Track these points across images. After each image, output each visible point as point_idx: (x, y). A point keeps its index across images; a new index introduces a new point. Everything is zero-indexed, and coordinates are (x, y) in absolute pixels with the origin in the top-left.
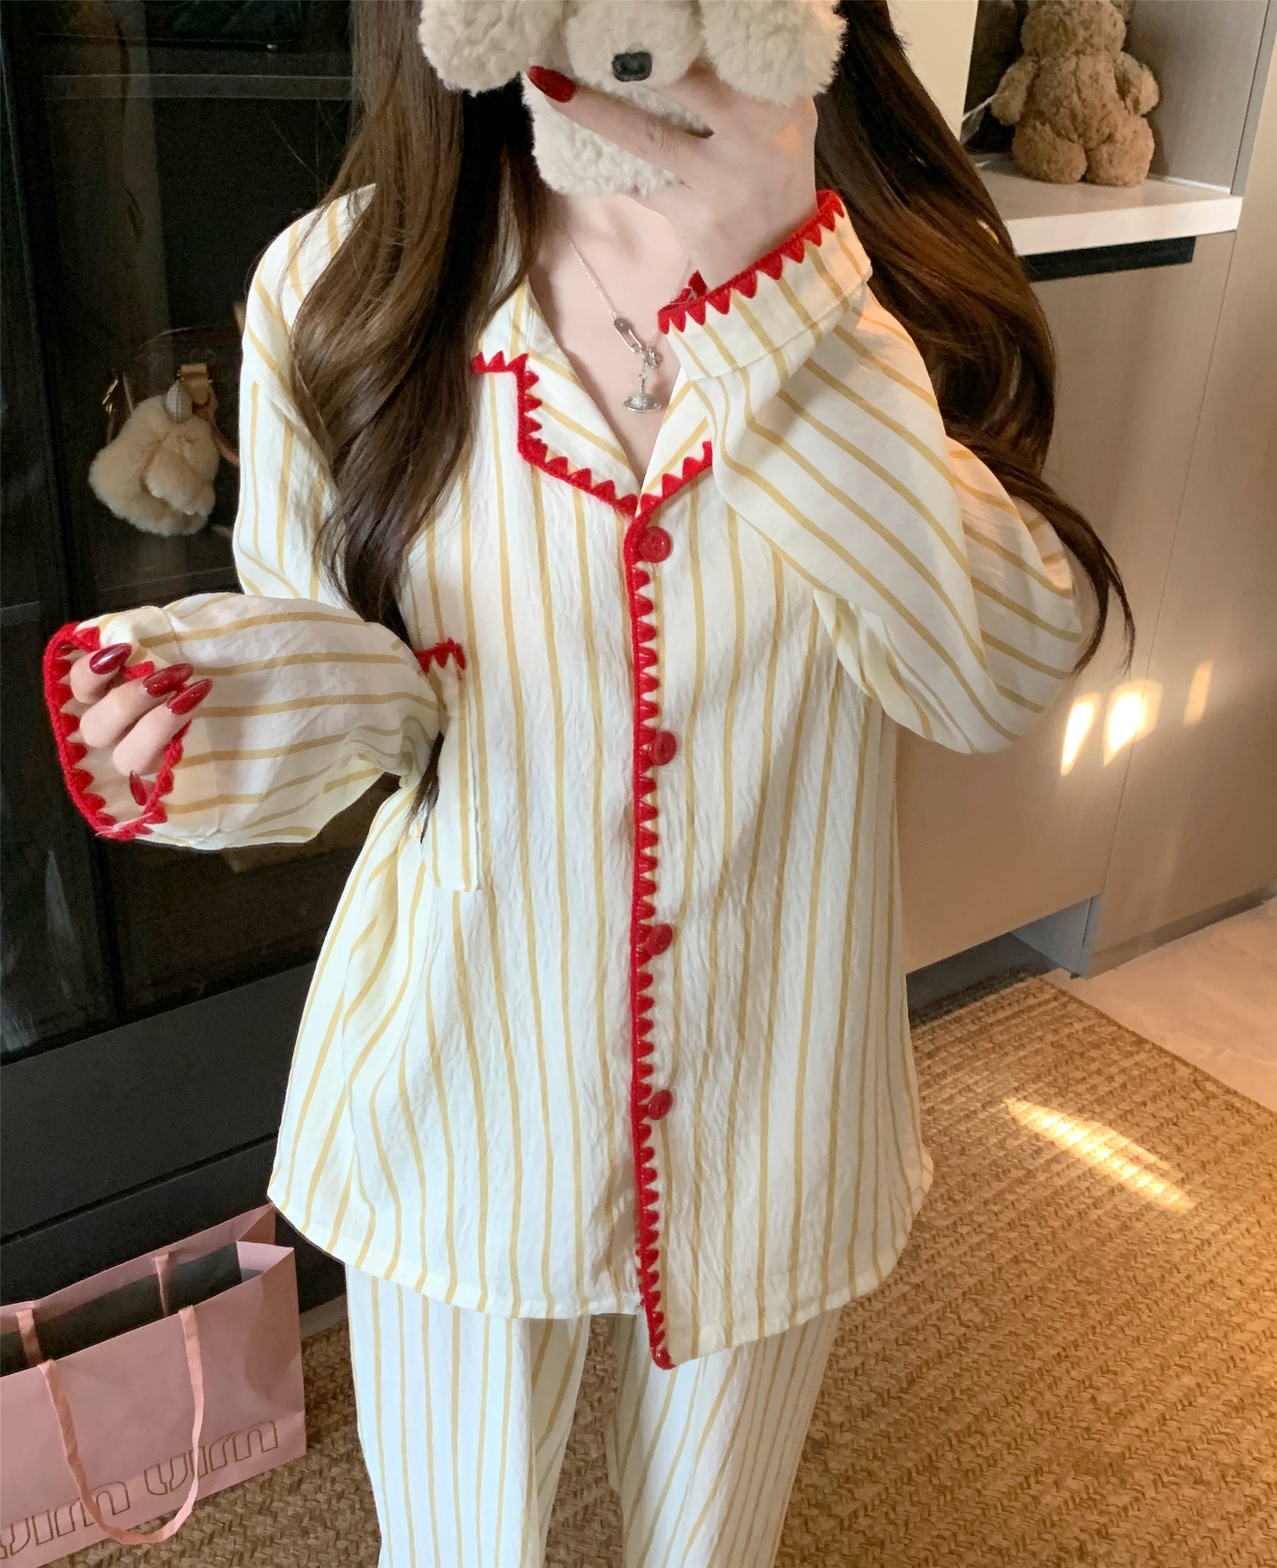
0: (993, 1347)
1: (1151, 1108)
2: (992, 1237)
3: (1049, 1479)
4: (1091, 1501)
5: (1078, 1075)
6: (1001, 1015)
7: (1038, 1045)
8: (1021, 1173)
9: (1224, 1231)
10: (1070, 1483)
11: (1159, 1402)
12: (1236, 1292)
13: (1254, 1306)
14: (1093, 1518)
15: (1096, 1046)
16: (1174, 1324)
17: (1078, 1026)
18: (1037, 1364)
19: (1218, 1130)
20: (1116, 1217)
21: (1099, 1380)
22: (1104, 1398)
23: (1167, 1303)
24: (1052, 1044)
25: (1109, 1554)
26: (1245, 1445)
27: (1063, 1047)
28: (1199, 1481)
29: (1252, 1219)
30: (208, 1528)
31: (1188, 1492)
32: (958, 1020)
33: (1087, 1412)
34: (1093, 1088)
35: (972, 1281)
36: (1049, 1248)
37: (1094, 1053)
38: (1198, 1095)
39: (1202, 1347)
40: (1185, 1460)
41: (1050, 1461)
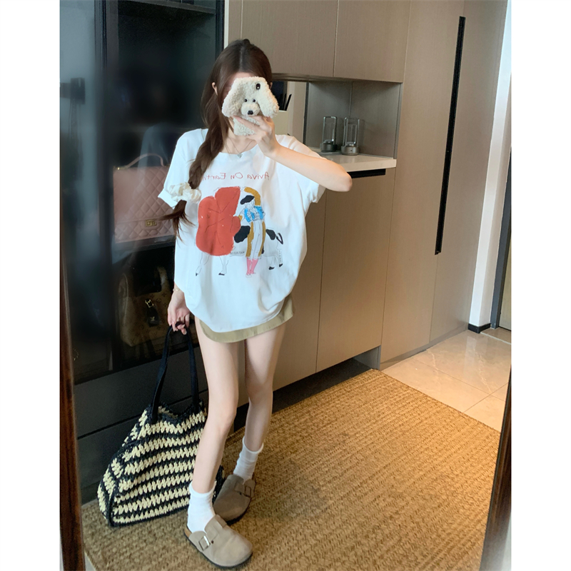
0: (366, 465)
1: (411, 404)
2: (366, 437)
3: (381, 499)
4: (394, 504)
5: (391, 396)
6: (369, 381)
7: (380, 389)
8: (374, 421)
9: (432, 435)
10: (387, 500)
11: (413, 479)
12: (435, 451)
13: (440, 454)
14: (394, 510)
15: (396, 389)
16: (417, 459)
17: (391, 384)
18: (379, 469)
19: (430, 409)
20: (401, 432)
21: (396, 473)
22: (398, 477)
23: (415, 453)
24: (384, 388)
26: (437, 490)
27: (386, 389)
28: (425, 499)
29: (440, 432)
31: (421, 502)
33: (392, 482)
34: (395, 399)
35: (360, 448)
36: (382, 440)
37: (395, 391)
38: (425, 401)
39: (425, 464)
40: (420, 494)
41: (382, 494)
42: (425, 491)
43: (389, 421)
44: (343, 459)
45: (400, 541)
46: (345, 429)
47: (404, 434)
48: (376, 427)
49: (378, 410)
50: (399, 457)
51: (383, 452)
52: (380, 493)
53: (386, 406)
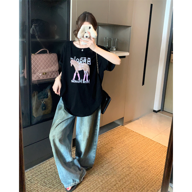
0: (119, 158)
1: (135, 137)
2: (119, 148)
3: (125, 169)
4: (129, 170)
6: (120, 130)
8: (122, 143)
9: (142, 147)
10: (127, 169)
11: (135, 162)
12: (143, 152)
13: (144, 153)
14: (129, 172)
15: (129, 132)
16: (137, 155)
18: (124, 159)
19: (141, 139)
20: (131, 146)
22: (130, 161)
23: (136, 153)
24: (125, 132)
25: (131, 175)
26: (143, 165)
28: (139, 168)
29: (144, 146)
30: (41, 176)
34: (129, 136)
35: (117, 152)
36: (125, 149)
37: (129, 133)
38: (139, 136)
39: (139, 157)
40: (138, 167)
42: (140, 166)
43: (127, 143)
44: (112, 156)
45: (131, 182)
46: (112, 146)
48: (123, 145)
49: (123, 139)
50: (131, 155)
51: (125, 153)
52: (124, 167)
53: (126, 138)
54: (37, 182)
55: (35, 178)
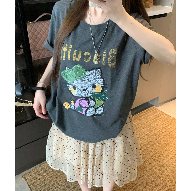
0: (147, 152)
1: (167, 123)
2: (147, 139)
3: (155, 168)
5: (158, 119)
6: (148, 112)
7: (153, 115)
8: (151, 131)
11: (169, 158)
14: (160, 172)
15: (160, 115)
16: (170, 149)
17: (158, 113)
18: (153, 154)
20: (163, 136)
21: (161, 156)
23: (169, 146)
24: (155, 115)
27: (156, 115)
31: (172, 169)
32: (143, 112)
33: (159, 160)
34: (160, 120)
35: (145, 144)
36: (155, 140)
40: (172, 165)
41: (155, 166)
43: (158, 131)
47: (164, 137)
48: (152, 134)
49: (152, 126)
50: (162, 148)
51: (155, 146)
53: (156, 124)
54: (48, 182)
55: (46, 177)
